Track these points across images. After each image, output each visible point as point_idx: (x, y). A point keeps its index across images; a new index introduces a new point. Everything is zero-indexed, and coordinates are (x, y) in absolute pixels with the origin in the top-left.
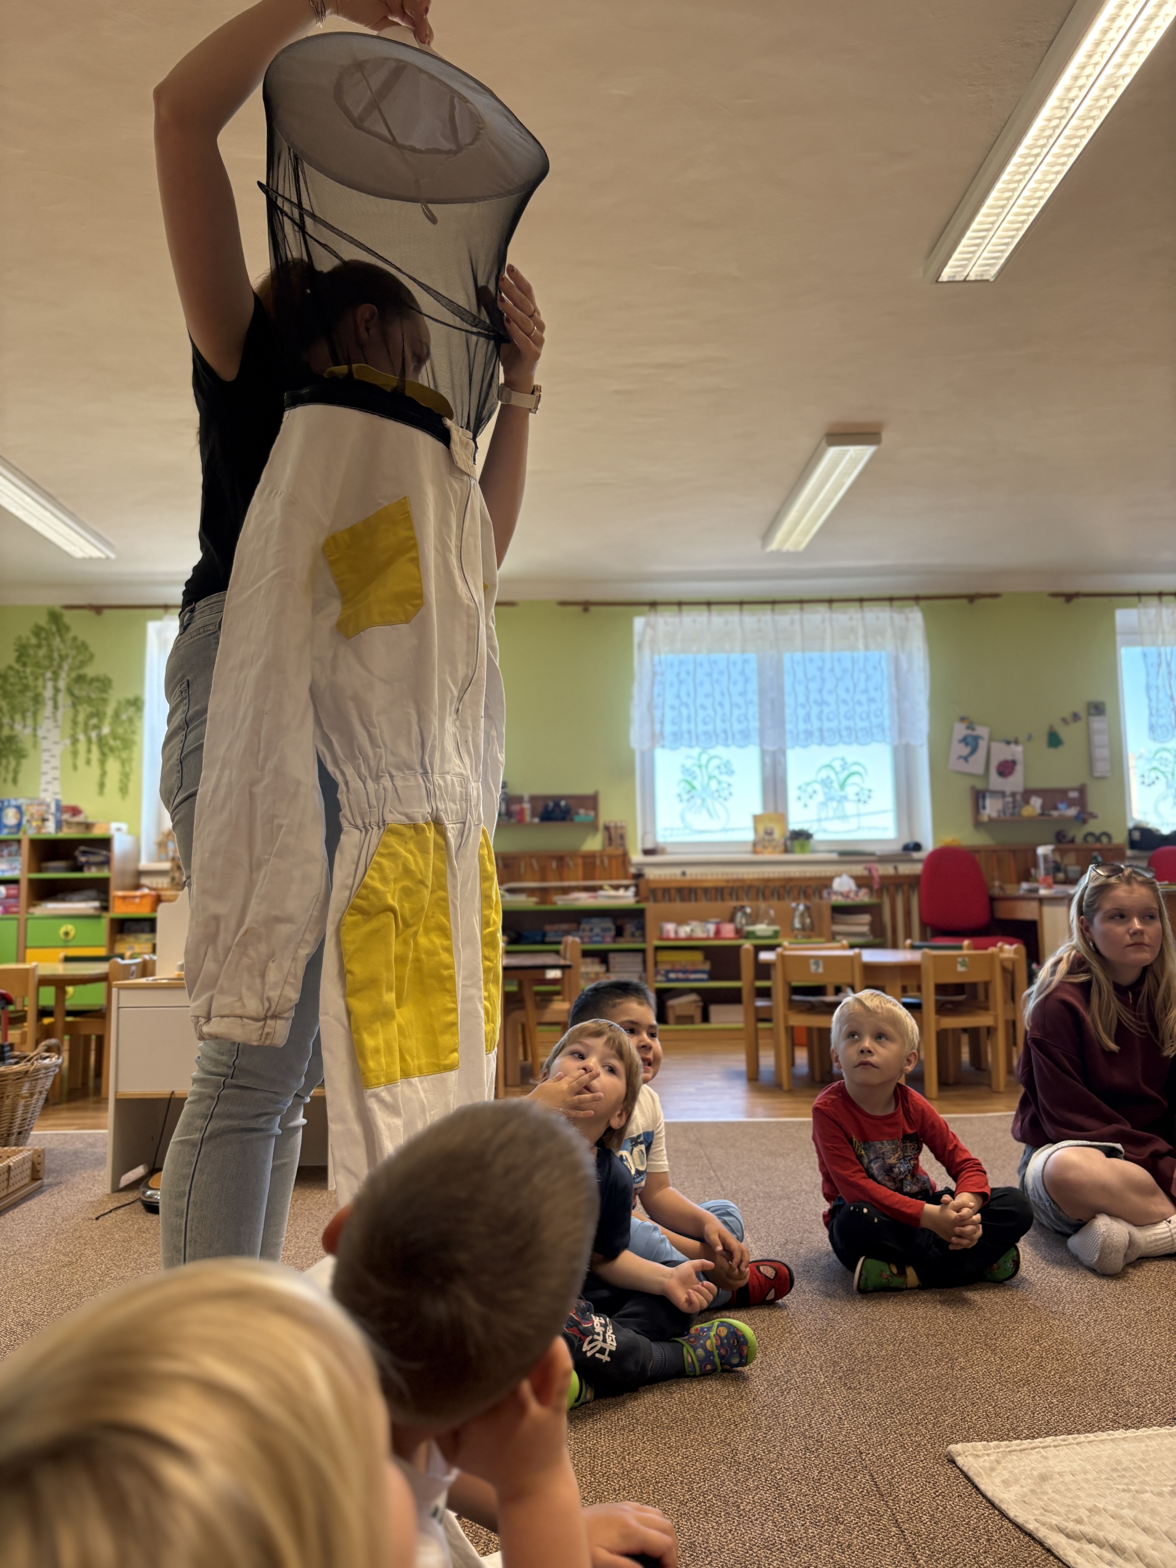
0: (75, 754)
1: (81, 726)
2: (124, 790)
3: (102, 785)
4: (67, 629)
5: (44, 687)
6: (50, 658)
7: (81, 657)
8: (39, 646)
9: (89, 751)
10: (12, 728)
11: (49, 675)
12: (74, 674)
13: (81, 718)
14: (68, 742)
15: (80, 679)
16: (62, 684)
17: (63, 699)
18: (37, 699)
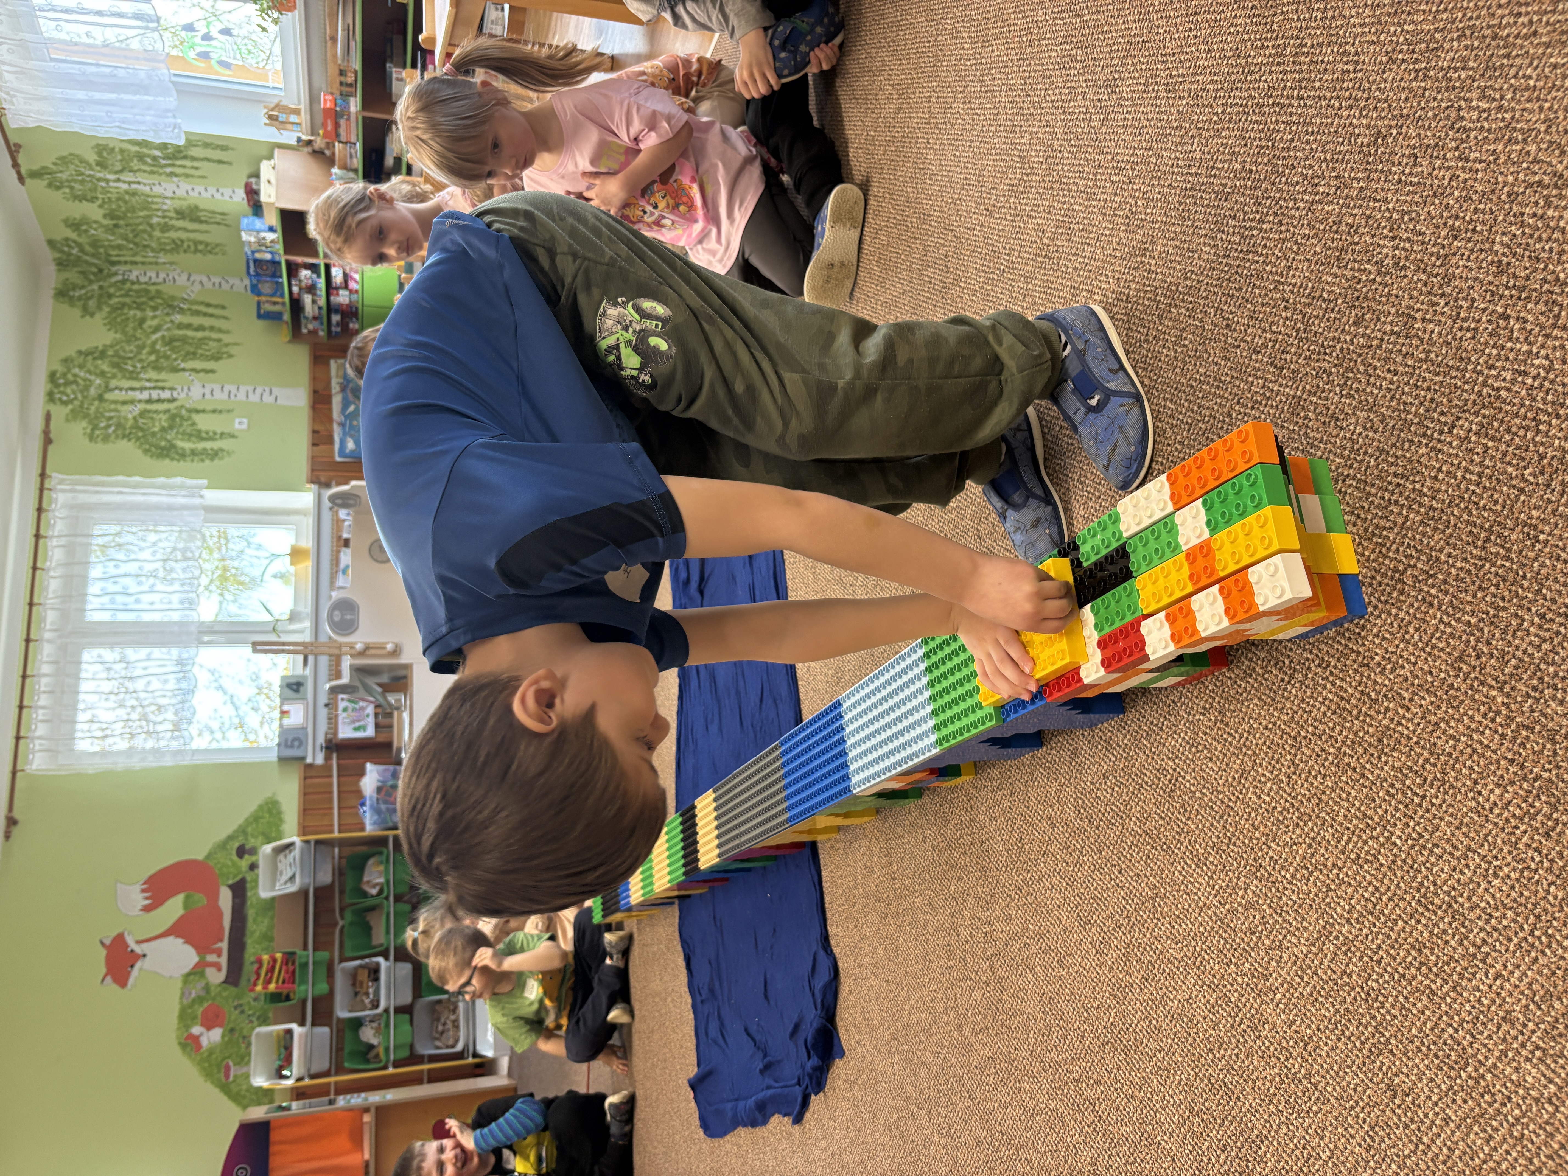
0: (187, 176)
1: (155, 169)
2: (224, 148)
3: (220, 162)
4: (43, 168)
5: (117, 188)
6: (82, 182)
7: (77, 162)
8: (72, 188)
9: (184, 167)
10: (168, 211)
11: (103, 184)
12: (98, 168)
13: (148, 169)
14: (175, 179)
15: (102, 164)
16: (112, 177)
17: (127, 177)
18: (134, 194)
